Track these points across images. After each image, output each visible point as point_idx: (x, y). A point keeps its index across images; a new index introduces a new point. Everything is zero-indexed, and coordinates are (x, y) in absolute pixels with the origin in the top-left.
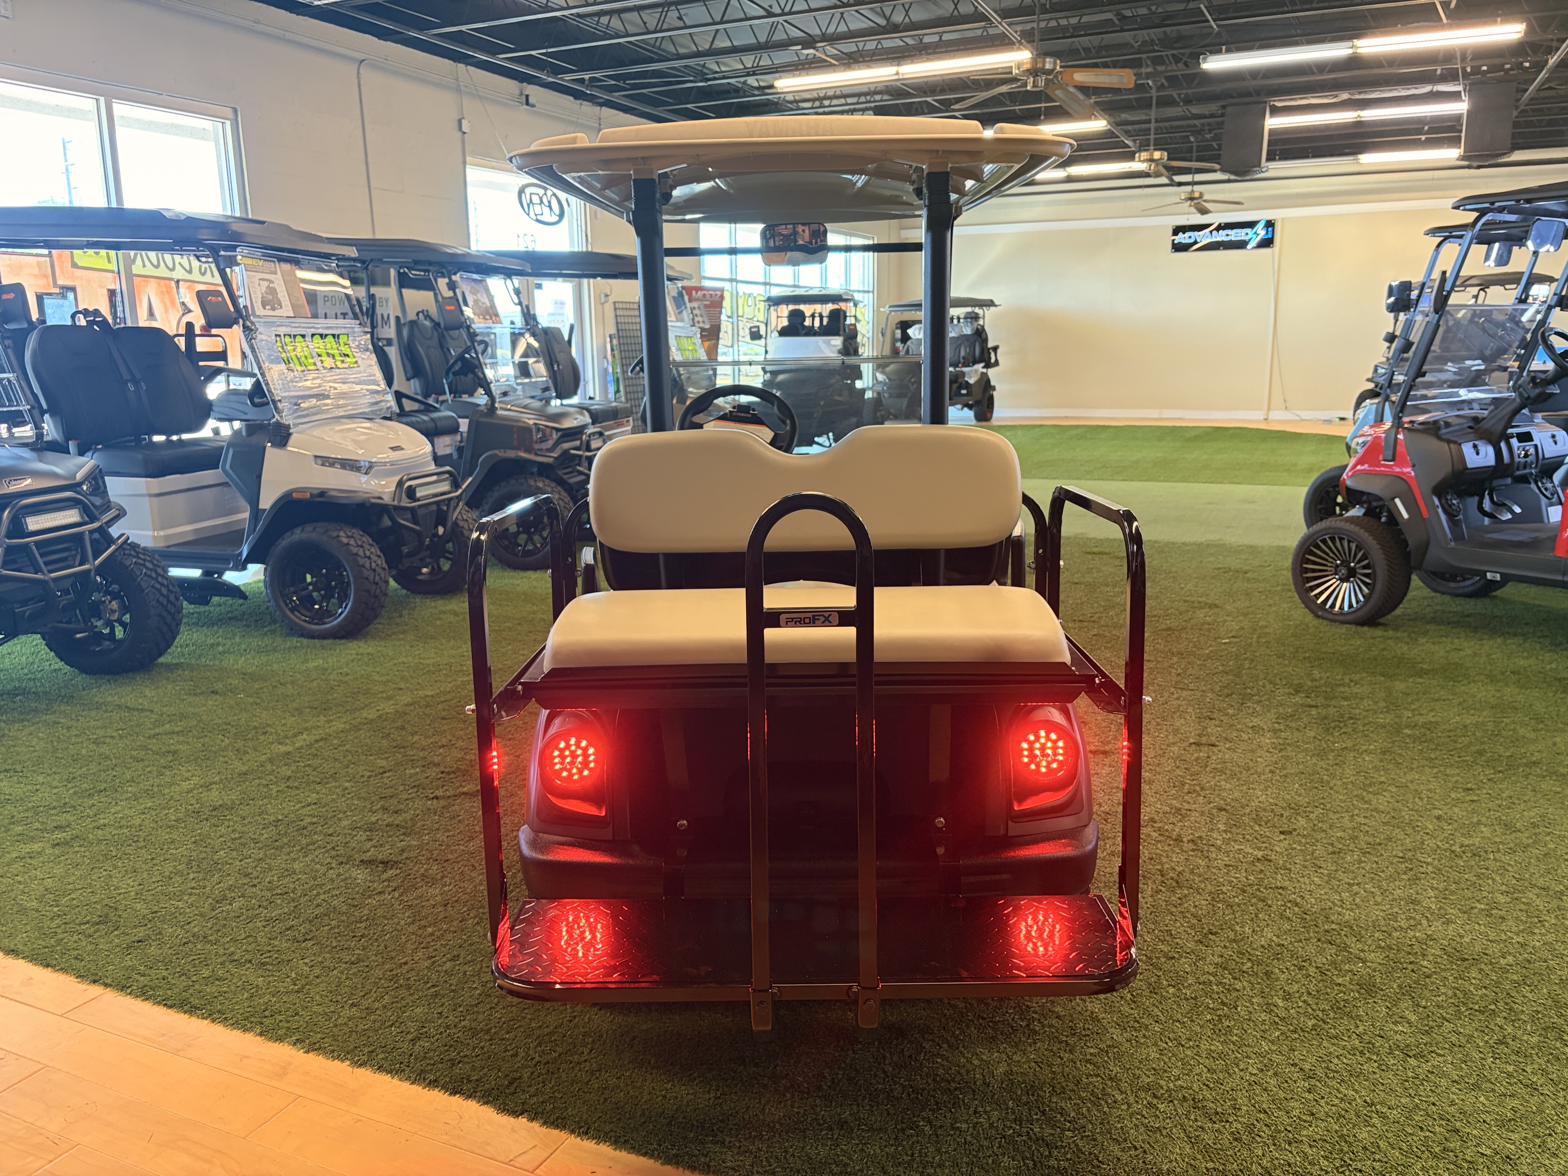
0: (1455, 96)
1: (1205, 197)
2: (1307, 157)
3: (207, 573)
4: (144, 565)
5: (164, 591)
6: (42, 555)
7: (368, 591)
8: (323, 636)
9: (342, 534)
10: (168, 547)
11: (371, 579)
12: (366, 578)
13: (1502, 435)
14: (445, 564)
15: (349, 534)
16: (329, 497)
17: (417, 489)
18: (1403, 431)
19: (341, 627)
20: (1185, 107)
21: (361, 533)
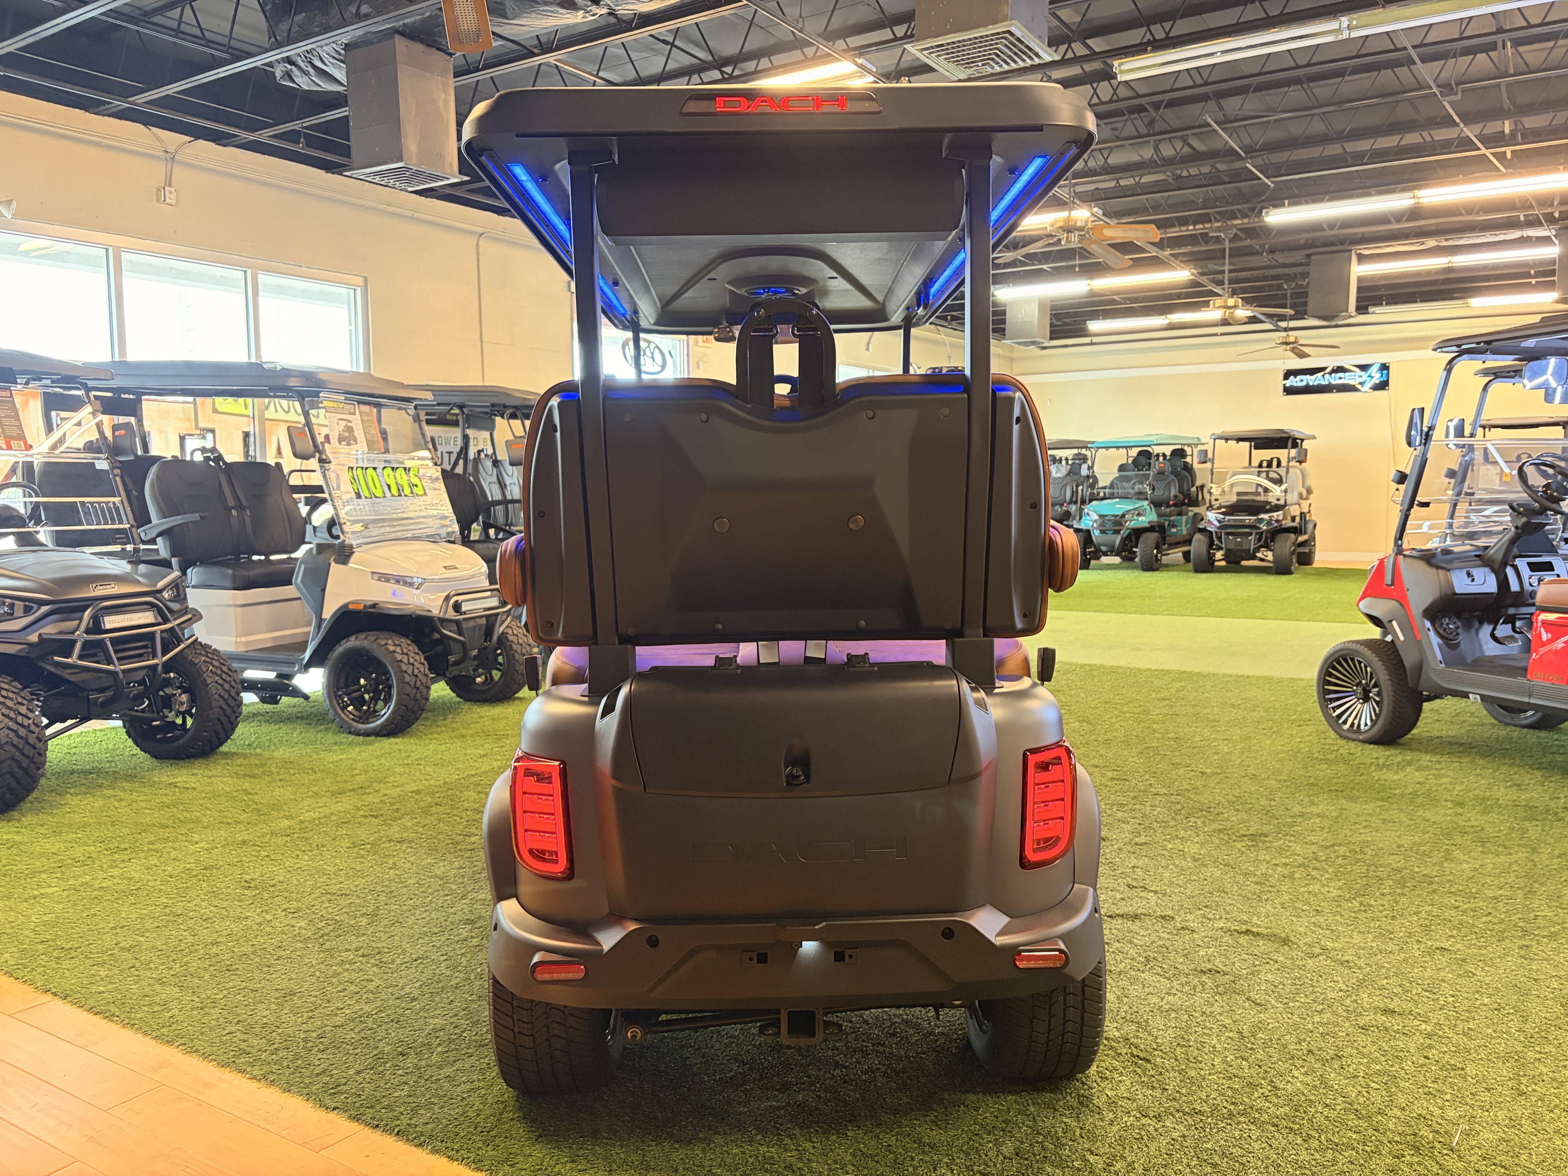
0: (1546, 240)
1: (1301, 342)
2: (1415, 302)
3: (279, 676)
4: (211, 663)
5: (226, 686)
6: (116, 652)
7: (408, 695)
8: (367, 734)
9: (390, 642)
10: (247, 652)
11: (412, 684)
12: (408, 683)
13: (1504, 564)
14: (496, 675)
15: (397, 643)
16: (380, 608)
17: (463, 604)
18: (1401, 557)
19: (383, 726)
20: (1270, 257)
21: (409, 642)
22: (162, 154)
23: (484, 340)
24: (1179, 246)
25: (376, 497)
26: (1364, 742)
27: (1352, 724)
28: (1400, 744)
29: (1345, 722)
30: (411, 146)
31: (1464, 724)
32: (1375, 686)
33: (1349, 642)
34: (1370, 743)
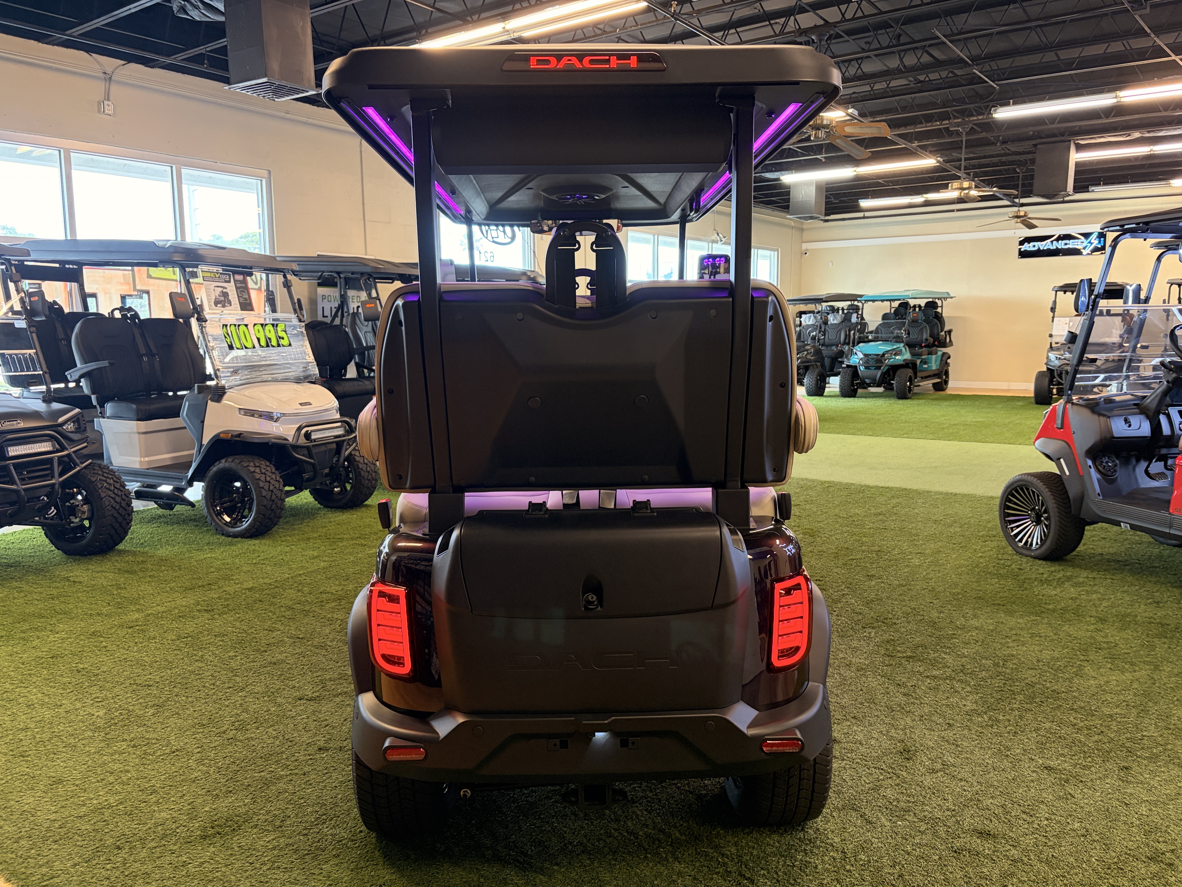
1: (1029, 216)
2: (1127, 182)
3: (176, 489)
4: (106, 481)
5: (118, 499)
6: (18, 474)
7: (265, 506)
8: (235, 536)
9: (252, 464)
10: (148, 469)
11: (268, 497)
12: (265, 497)
13: (1158, 412)
14: (348, 487)
15: (257, 464)
16: (244, 437)
17: (312, 433)
18: (1069, 406)
19: (246, 529)
20: (1003, 147)
21: (268, 464)
22: (102, 75)
23: (366, 219)
24: (927, 139)
25: (246, 348)
26: (1035, 558)
27: (1027, 542)
28: (1066, 561)
29: (1021, 540)
30: (274, 65)
31: (1125, 543)
32: (1045, 512)
33: (1025, 474)
34: (1040, 559)
